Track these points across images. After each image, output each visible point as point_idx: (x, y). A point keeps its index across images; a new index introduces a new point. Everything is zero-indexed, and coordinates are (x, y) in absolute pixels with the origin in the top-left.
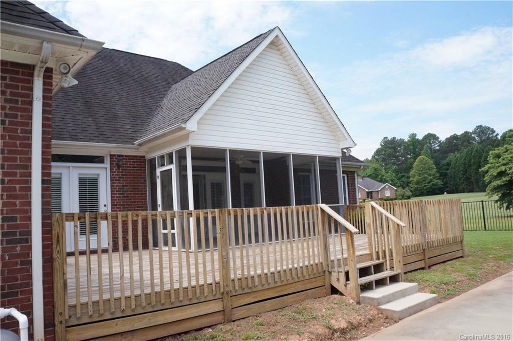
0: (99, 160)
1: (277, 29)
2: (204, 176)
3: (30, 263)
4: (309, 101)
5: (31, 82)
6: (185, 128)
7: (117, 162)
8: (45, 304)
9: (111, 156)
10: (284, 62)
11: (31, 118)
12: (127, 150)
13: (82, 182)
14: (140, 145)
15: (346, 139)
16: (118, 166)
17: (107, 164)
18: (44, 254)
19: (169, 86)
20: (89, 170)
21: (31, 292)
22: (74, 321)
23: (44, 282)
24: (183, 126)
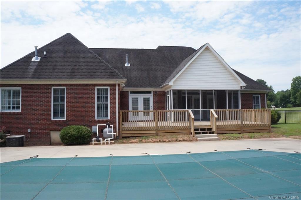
0: (150, 92)
1: (207, 44)
2: (191, 96)
3: (116, 119)
4: (225, 69)
5: (116, 87)
6: (168, 85)
7: (155, 93)
8: (118, 126)
9: (153, 91)
10: (213, 55)
11: (116, 93)
12: (158, 89)
13: (145, 99)
14: (162, 87)
15: (241, 83)
16: (155, 95)
17: (152, 94)
18: (118, 118)
19: (182, 60)
20: (147, 96)
21: (116, 124)
22: (123, 130)
23: (118, 123)
24: (168, 84)
